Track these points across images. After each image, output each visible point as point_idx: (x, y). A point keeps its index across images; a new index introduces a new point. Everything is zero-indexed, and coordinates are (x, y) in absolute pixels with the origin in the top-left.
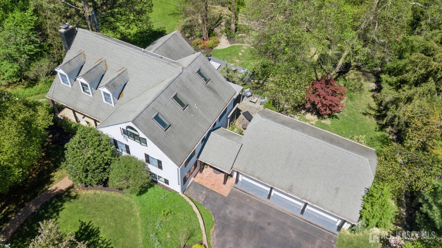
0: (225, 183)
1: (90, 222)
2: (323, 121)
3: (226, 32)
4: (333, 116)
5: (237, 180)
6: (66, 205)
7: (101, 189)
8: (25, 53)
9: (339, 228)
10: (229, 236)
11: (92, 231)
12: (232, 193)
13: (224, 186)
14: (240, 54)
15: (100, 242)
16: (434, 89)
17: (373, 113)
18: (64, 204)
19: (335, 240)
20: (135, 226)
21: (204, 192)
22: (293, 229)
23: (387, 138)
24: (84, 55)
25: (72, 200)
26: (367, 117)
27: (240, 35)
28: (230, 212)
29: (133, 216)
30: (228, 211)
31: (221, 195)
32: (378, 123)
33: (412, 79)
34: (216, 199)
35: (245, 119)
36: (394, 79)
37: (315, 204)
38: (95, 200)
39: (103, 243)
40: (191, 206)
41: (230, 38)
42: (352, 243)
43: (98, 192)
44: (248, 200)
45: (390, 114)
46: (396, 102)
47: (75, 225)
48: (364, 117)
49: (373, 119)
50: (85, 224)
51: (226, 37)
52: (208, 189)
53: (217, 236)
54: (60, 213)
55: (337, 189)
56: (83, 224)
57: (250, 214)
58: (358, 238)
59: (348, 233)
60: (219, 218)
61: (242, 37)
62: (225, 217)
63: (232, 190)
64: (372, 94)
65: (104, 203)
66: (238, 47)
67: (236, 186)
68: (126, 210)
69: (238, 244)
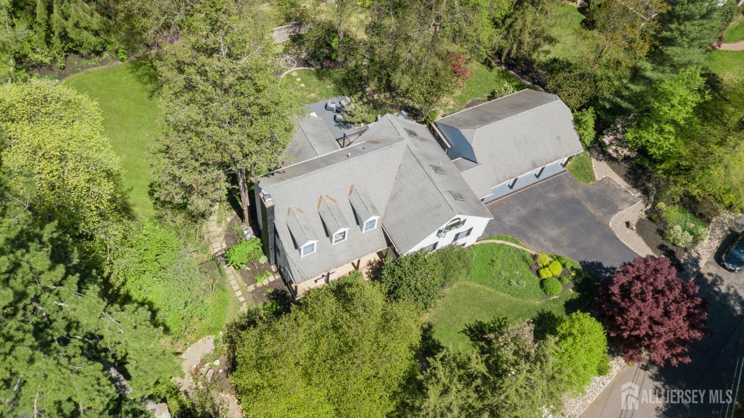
1: (466, 325)
6: (435, 337)
10: (533, 235)
11: (476, 327)
14: (303, 85)
15: (492, 325)
18: (433, 337)
19: (570, 174)
20: (490, 294)
22: (548, 192)
25: (432, 330)
28: (509, 221)
29: (478, 290)
30: (508, 223)
39: (494, 324)
44: (505, 203)
47: (463, 338)
50: (466, 330)
53: (529, 243)
54: (441, 345)
55: (558, 137)
56: (464, 332)
57: (518, 210)
60: (511, 232)
62: (513, 228)
65: (449, 306)
68: (468, 292)
69: (543, 234)
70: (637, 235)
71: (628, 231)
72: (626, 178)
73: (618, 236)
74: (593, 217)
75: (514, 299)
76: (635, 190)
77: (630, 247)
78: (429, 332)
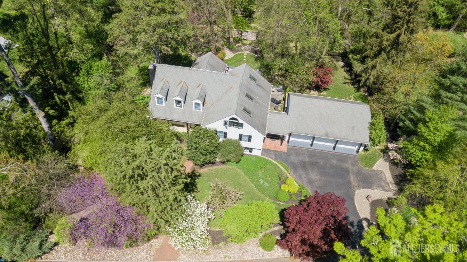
0: (281, 144)
2: (321, 94)
3: (226, 45)
4: (326, 89)
5: (288, 142)
6: (198, 181)
7: (211, 166)
8: (112, 90)
9: (358, 152)
10: (301, 172)
12: (289, 149)
13: (281, 146)
14: (245, 60)
16: (386, 58)
17: (349, 81)
18: (196, 181)
19: (358, 158)
20: (245, 180)
21: (272, 153)
22: (333, 159)
23: (364, 96)
24: (167, 81)
25: (199, 178)
26: (346, 85)
27: (237, 45)
28: (294, 159)
29: (240, 175)
30: (292, 159)
31: (283, 152)
32: (354, 87)
33: (372, 54)
34: (282, 154)
35: (273, 103)
36: (359, 56)
37: (343, 139)
38: (212, 173)
40: (271, 161)
41: (231, 49)
42: (367, 157)
43: (210, 168)
44: (300, 150)
45: (363, 79)
46: (365, 71)
48: (344, 85)
49: (351, 85)
51: (228, 49)
52: (273, 150)
53: (294, 173)
57: (305, 157)
58: (369, 154)
59: (363, 153)
60: (289, 164)
61: (239, 46)
62: (292, 163)
63: (288, 147)
64: (344, 69)
65: (218, 173)
66: (240, 54)
67: (289, 145)
68: (234, 173)
69: (308, 174)
70: (369, 204)
71: (365, 200)
72: (395, 177)
73: (355, 199)
74: (350, 183)
75: (256, 190)
76: (395, 186)
77: (357, 208)
78: (196, 177)
